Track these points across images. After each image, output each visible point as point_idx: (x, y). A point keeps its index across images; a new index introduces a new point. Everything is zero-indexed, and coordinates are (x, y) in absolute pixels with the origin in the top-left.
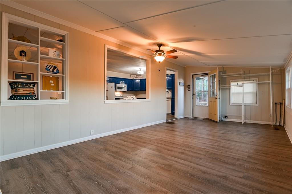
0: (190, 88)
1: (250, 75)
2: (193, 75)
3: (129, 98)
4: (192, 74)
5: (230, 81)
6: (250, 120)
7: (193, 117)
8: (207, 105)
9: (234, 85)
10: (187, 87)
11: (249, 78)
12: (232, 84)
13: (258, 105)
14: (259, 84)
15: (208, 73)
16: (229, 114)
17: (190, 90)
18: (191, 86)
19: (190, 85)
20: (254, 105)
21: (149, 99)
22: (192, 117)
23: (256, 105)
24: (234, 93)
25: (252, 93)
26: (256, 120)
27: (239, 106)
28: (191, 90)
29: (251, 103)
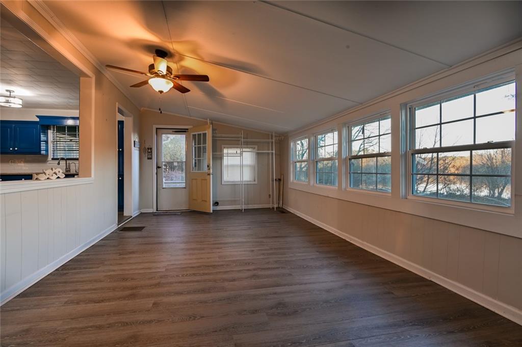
0: (151, 155)
1: (249, 140)
2: (157, 129)
3: (48, 176)
4: (155, 127)
5: (223, 146)
6: (248, 204)
7: (157, 210)
8: (184, 187)
9: (228, 154)
10: (147, 152)
11: (247, 145)
12: (225, 151)
13: (256, 182)
14: (258, 154)
15: (188, 129)
16: (221, 199)
17: (151, 158)
18: (153, 149)
19: (151, 149)
20: (252, 183)
21: (91, 177)
22: (155, 211)
23: (254, 183)
24: (228, 166)
25: (250, 166)
26: (255, 204)
27: (234, 186)
28: (153, 158)
29: (249, 180)
